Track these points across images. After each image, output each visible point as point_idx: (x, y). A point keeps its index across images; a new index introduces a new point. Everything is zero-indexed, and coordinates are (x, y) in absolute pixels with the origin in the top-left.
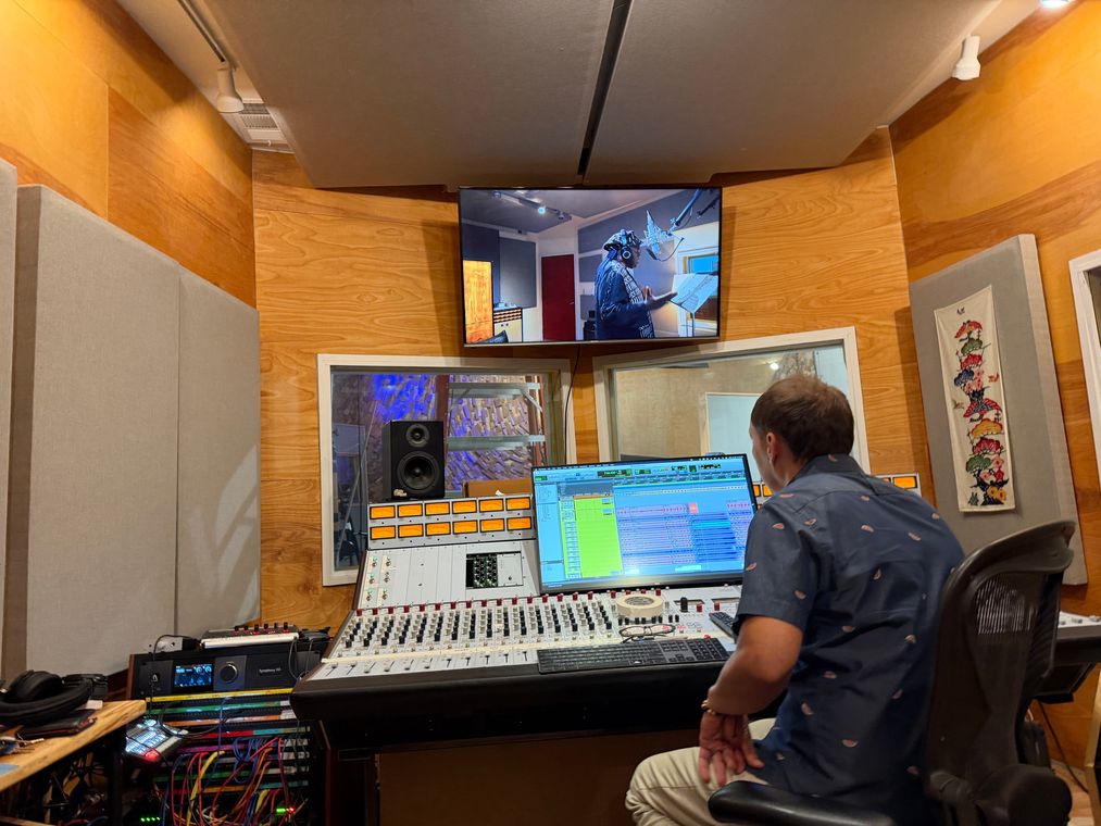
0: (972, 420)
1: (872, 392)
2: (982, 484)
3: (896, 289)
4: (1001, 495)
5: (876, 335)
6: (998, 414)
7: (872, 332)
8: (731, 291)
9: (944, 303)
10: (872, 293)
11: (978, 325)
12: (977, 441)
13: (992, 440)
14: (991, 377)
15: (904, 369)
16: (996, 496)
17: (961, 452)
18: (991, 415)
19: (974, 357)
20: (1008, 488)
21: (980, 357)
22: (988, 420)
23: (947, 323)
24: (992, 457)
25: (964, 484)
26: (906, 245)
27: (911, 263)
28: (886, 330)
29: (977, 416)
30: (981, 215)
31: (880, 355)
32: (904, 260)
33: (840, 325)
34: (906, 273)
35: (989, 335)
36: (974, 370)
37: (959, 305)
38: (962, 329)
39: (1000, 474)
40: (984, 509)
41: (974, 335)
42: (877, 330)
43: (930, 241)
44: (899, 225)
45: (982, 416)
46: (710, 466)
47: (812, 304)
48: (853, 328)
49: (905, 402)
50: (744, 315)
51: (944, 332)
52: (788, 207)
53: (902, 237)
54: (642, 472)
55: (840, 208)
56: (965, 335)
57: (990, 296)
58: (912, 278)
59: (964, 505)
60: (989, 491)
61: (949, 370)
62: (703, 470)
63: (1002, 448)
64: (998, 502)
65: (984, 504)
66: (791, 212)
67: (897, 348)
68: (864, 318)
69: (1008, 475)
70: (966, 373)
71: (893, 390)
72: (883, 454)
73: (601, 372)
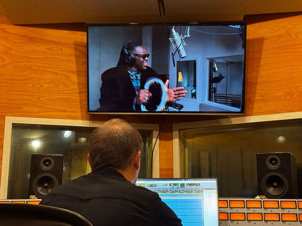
46: (194, 185)
50: (263, 100)
52: (293, 35)
54: (151, 186)
66: (294, 38)
73: (177, 132)
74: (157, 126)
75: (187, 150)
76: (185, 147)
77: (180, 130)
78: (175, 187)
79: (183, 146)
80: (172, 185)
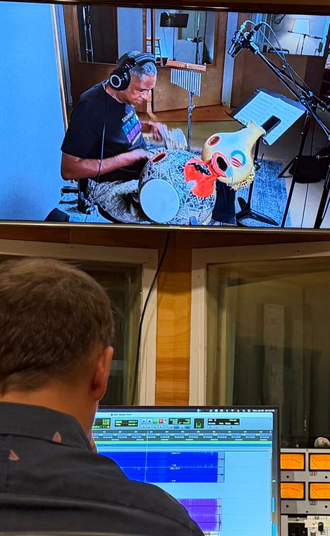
46: (225, 421)
62: (214, 427)
73: (202, 272)
74: (154, 253)
75: (224, 315)
76: (220, 307)
77: (208, 266)
78: (181, 426)
79: (215, 304)
80: (175, 422)
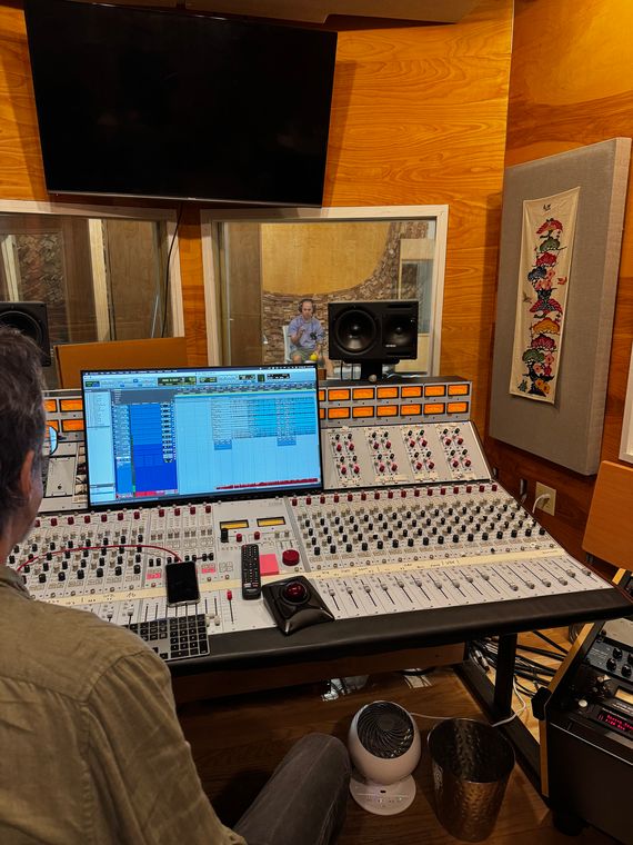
0: (536, 316)
1: (454, 272)
2: (532, 375)
3: (492, 170)
4: (545, 388)
5: (466, 216)
6: (558, 316)
7: (464, 212)
8: (342, 153)
9: (534, 194)
10: (468, 171)
11: (559, 225)
12: (537, 336)
13: (549, 338)
14: (560, 280)
15: (487, 252)
16: (542, 388)
17: (521, 342)
18: (552, 315)
19: (551, 255)
20: (552, 384)
21: (555, 258)
22: (549, 319)
23: (532, 216)
24: (546, 354)
25: (518, 370)
26: (508, 124)
27: (510, 144)
28: (476, 211)
29: (541, 313)
30: (582, 106)
31: (466, 236)
32: (504, 140)
33: (436, 202)
34: (503, 153)
35: (566, 238)
36: (548, 269)
37: (545, 200)
38: (545, 226)
39: (548, 370)
40: (529, 396)
41: (554, 235)
42: (468, 210)
43: (532, 123)
44: (506, 100)
45: (545, 314)
46: (280, 375)
47: (414, 176)
48: (447, 206)
49: (481, 283)
50: (349, 180)
51: (528, 225)
52: (403, 64)
53: (506, 114)
54: (207, 380)
55: (453, 72)
56: (545, 233)
57: (575, 198)
58: (508, 161)
59: (514, 389)
60: (536, 382)
61: (526, 263)
62: (272, 380)
63: (555, 347)
64: (542, 394)
65: (531, 392)
66: (405, 70)
67: (483, 230)
68: (458, 197)
69: (554, 373)
70: (540, 271)
71: (472, 271)
72: (454, 329)
74: (174, 212)
